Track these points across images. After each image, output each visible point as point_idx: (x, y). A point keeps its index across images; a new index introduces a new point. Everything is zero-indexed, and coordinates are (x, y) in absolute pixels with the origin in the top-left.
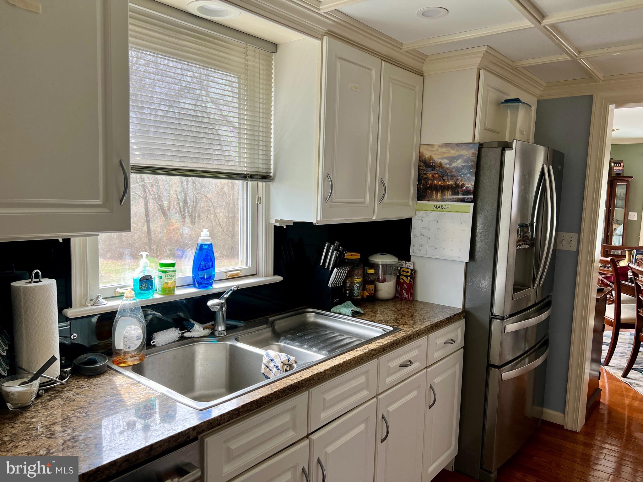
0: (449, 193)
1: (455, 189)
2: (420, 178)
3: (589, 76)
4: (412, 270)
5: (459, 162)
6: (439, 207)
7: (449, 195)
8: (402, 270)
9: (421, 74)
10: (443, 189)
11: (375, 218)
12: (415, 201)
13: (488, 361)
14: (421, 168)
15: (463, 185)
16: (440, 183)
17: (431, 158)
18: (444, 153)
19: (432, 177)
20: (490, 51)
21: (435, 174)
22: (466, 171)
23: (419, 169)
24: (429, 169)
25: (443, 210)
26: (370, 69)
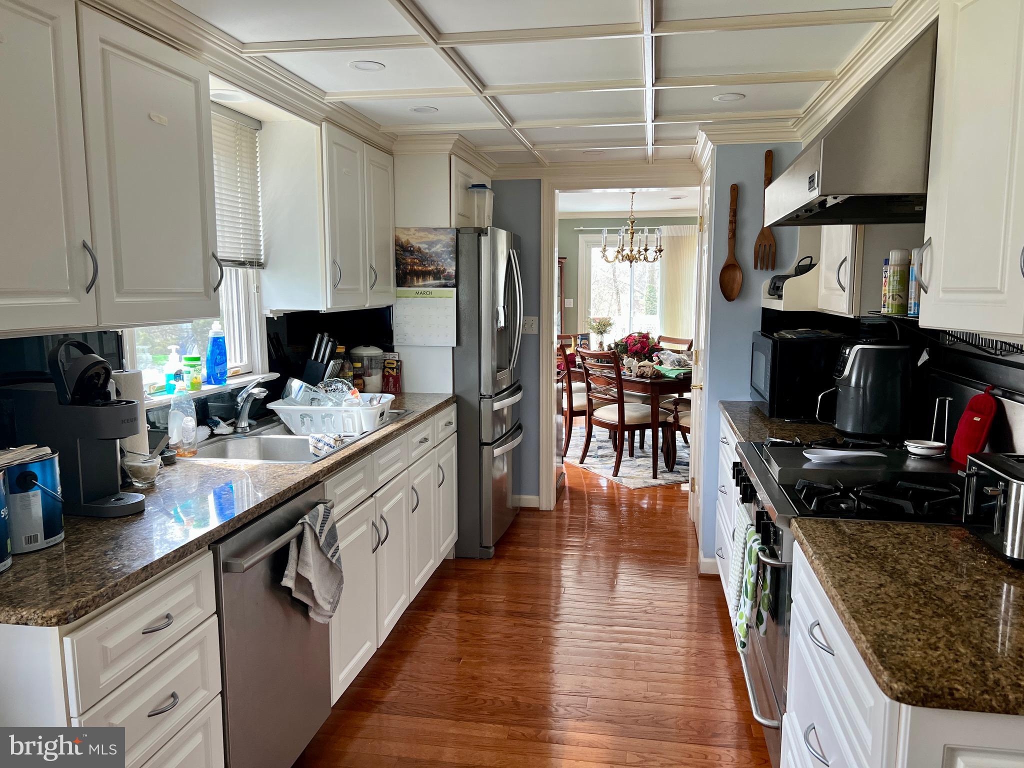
0: (431, 278)
1: (437, 275)
2: (398, 263)
3: (537, 162)
4: (397, 361)
5: (438, 246)
6: (421, 293)
7: (431, 281)
8: (386, 362)
9: (390, 153)
10: (424, 274)
11: (367, 306)
12: (395, 288)
13: (480, 440)
14: (398, 252)
15: (444, 270)
16: (420, 268)
17: (408, 242)
18: (421, 237)
19: (411, 262)
20: (462, 139)
21: (415, 258)
22: (447, 257)
23: (396, 254)
24: (408, 254)
25: (426, 295)
26: (356, 152)
